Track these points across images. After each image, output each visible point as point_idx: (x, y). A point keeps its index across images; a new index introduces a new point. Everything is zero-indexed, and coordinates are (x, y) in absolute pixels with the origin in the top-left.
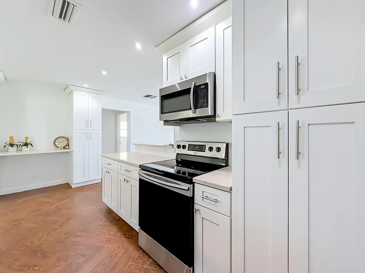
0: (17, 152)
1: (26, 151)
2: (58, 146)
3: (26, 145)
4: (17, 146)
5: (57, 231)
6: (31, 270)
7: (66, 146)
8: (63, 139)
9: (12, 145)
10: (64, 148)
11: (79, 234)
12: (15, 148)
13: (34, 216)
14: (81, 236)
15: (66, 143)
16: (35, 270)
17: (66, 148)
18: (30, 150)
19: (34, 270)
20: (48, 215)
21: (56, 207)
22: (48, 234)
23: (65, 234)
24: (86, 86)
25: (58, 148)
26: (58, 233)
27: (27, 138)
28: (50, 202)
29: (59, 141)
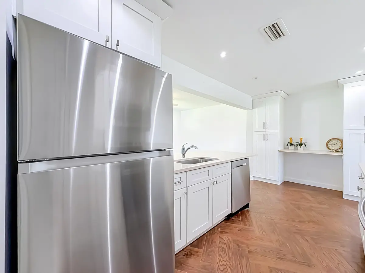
0: (295, 150)
1: (300, 149)
2: (331, 148)
3: (301, 145)
4: (294, 145)
5: (294, 224)
6: (261, 232)
7: (339, 149)
8: (336, 141)
9: (291, 144)
10: (336, 151)
11: (307, 238)
12: (292, 147)
13: (290, 203)
14: (307, 241)
15: (340, 146)
16: (263, 234)
17: (339, 152)
18: (303, 150)
19: (262, 232)
20: (299, 208)
21: (310, 206)
22: (287, 220)
23: (297, 230)
24: (359, 72)
25: (330, 151)
26: (293, 225)
27: (301, 139)
28: (310, 200)
29: (332, 143)
